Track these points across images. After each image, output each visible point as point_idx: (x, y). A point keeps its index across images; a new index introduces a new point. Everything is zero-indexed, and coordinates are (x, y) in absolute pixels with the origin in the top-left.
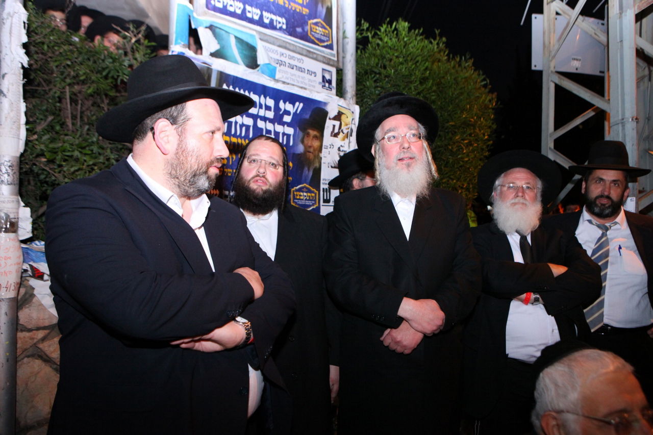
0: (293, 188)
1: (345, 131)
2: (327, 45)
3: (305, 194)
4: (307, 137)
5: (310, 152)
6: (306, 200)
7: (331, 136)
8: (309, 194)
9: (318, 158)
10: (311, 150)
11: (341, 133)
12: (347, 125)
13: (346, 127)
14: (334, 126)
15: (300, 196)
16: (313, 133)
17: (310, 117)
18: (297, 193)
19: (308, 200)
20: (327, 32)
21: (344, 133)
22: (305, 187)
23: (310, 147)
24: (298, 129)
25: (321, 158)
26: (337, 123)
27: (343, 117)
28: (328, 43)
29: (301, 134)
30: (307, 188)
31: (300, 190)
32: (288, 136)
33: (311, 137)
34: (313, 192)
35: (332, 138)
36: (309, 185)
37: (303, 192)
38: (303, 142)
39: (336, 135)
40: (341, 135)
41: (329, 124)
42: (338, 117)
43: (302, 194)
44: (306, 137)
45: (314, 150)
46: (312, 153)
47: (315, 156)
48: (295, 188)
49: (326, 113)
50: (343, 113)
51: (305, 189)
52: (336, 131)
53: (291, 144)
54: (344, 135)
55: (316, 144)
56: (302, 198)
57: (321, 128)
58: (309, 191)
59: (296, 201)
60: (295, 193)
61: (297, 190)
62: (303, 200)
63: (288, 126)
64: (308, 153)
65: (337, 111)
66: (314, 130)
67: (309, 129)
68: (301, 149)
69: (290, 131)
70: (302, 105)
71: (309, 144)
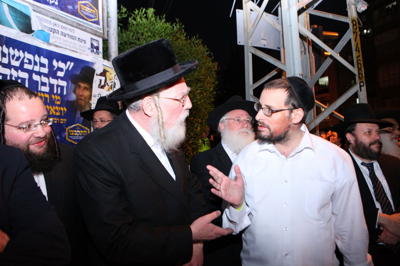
0: (68, 127)
1: (110, 84)
2: (95, 21)
3: (78, 131)
4: (79, 88)
5: (81, 100)
6: (79, 136)
7: (99, 88)
8: (82, 131)
9: (88, 104)
10: (83, 98)
11: (107, 86)
12: (111, 80)
13: (111, 81)
15: (74, 133)
16: (83, 85)
17: (81, 73)
18: (72, 131)
19: (81, 136)
20: (94, 11)
21: (108, 86)
22: (78, 126)
23: (81, 96)
24: (70, 82)
25: (91, 104)
26: (103, 78)
27: (107, 74)
28: (96, 20)
29: (73, 86)
30: (80, 127)
31: (74, 128)
32: (62, 88)
33: (82, 88)
34: (85, 130)
35: (100, 89)
36: (82, 125)
37: (76, 130)
38: (75, 92)
39: (102, 87)
40: (107, 87)
41: (97, 79)
42: (104, 73)
43: (75, 131)
44: (77, 88)
45: (85, 98)
46: (83, 100)
47: (86, 103)
48: (69, 127)
49: (94, 71)
50: (107, 71)
51: (78, 127)
52: (103, 84)
53: (65, 93)
54: (109, 87)
55: (86, 93)
56: (76, 134)
57: (90, 82)
58: (82, 129)
59: (71, 137)
60: (70, 131)
61: (71, 129)
62: (77, 136)
63: (61, 80)
64: (80, 101)
65: (103, 70)
66: (84, 83)
67: (80, 82)
68: (73, 97)
69: (64, 83)
70: (72, 64)
71: (81, 94)
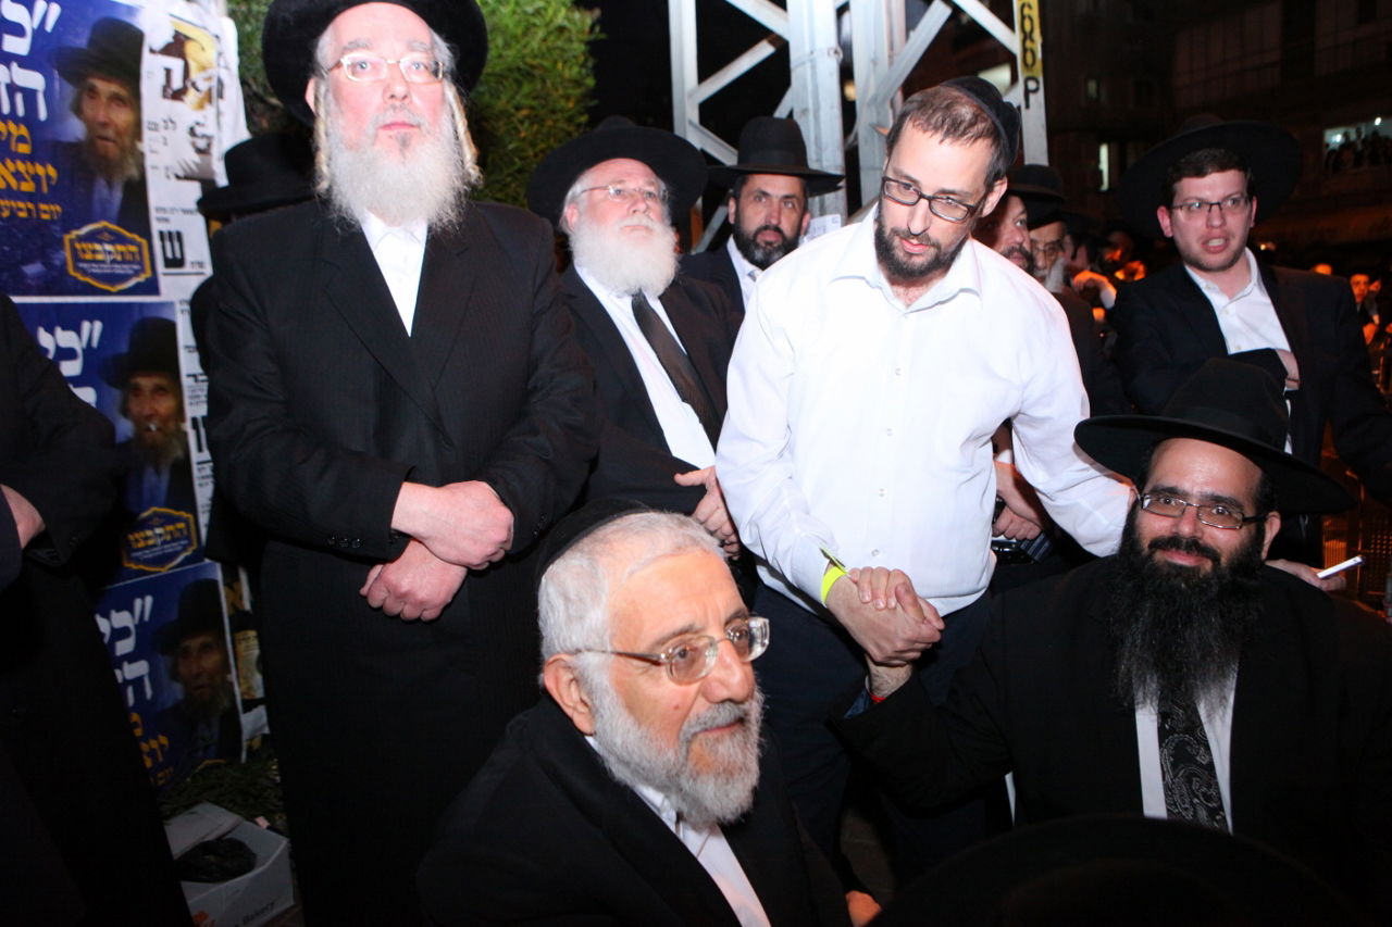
0: (67, 231)
1: (203, 86)
3: (108, 247)
4: (92, 98)
5: (106, 139)
6: (114, 262)
7: (165, 96)
9: (133, 154)
10: (110, 133)
11: (192, 91)
12: (203, 68)
13: (204, 75)
14: (168, 72)
15: (94, 252)
16: (105, 87)
17: (91, 42)
18: (84, 245)
19: (119, 263)
21: (197, 90)
22: (105, 229)
23: (105, 125)
25: (142, 155)
26: (176, 64)
27: (190, 48)
29: (70, 91)
30: (111, 232)
31: (92, 237)
32: (30, 95)
33: (104, 100)
34: (132, 242)
35: (169, 103)
36: (119, 224)
37: (101, 242)
38: (78, 111)
39: (178, 95)
40: (192, 96)
41: (153, 68)
42: (177, 47)
43: (98, 247)
44: (86, 98)
45: (119, 133)
46: (114, 141)
47: (123, 149)
48: (74, 233)
49: (137, 38)
50: (187, 38)
51: (106, 234)
52: (177, 83)
53: (43, 114)
54: (200, 95)
55: (122, 117)
56: (100, 257)
57: (130, 74)
58: (118, 239)
59: (85, 265)
60: (78, 246)
61: (81, 239)
62: (104, 262)
63: (22, 66)
64: (99, 142)
65: (172, 33)
66: (108, 80)
67: (94, 77)
68: (75, 129)
69: (33, 80)
70: (57, 10)
71: (102, 118)
